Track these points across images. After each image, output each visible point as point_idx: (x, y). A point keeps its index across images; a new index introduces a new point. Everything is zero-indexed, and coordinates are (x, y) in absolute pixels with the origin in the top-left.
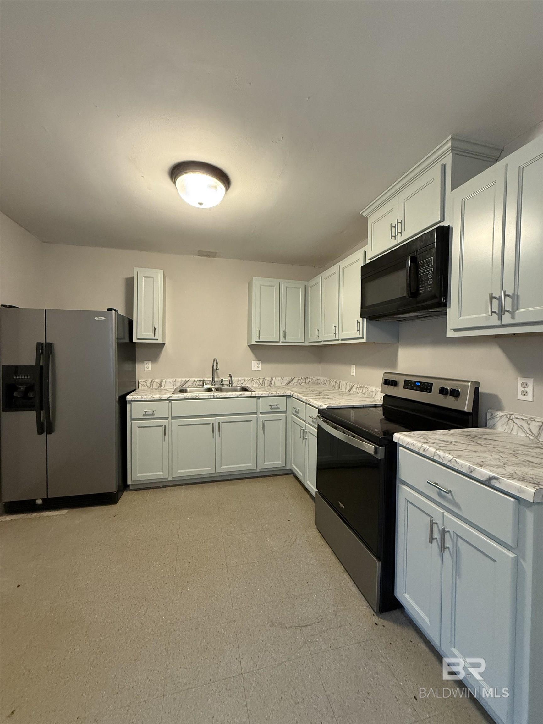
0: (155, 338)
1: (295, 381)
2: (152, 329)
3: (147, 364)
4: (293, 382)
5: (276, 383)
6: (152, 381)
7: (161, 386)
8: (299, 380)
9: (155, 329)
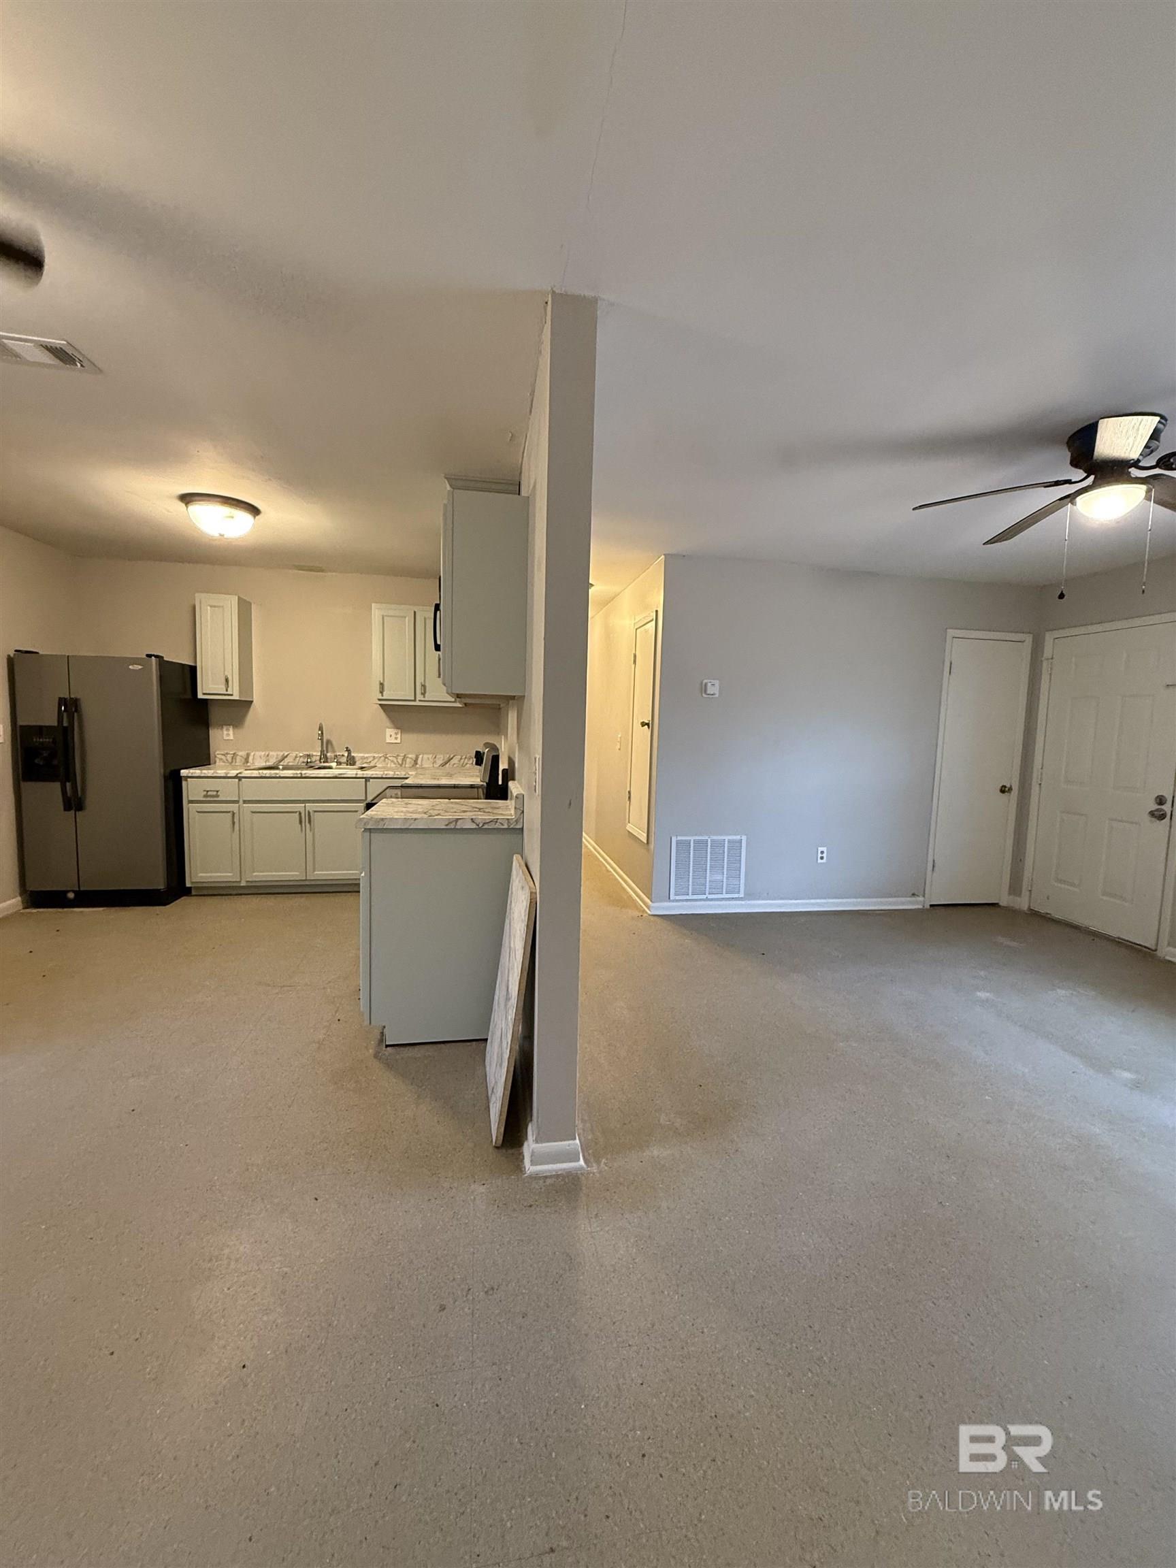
0: (228, 693)
1: (455, 761)
2: (224, 681)
3: (228, 730)
4: (452, 762)
5: (424, 762)
6: (234, 754)
7: (247, 762)
8: (461, 759)
9: (227, 680)
